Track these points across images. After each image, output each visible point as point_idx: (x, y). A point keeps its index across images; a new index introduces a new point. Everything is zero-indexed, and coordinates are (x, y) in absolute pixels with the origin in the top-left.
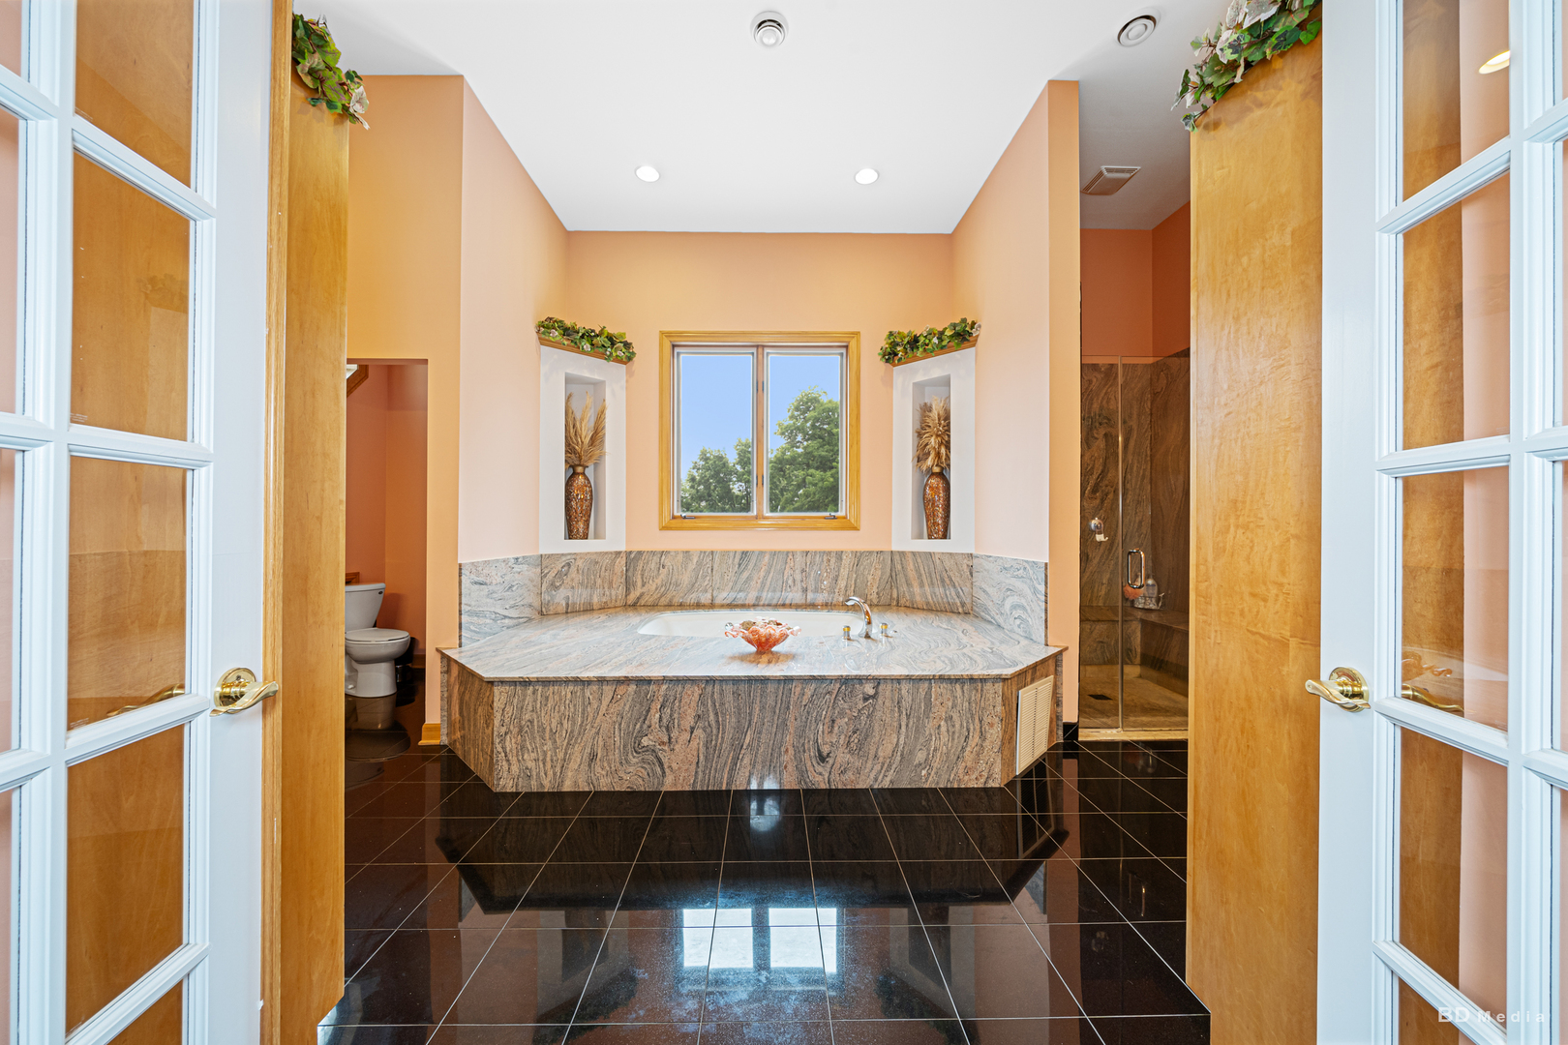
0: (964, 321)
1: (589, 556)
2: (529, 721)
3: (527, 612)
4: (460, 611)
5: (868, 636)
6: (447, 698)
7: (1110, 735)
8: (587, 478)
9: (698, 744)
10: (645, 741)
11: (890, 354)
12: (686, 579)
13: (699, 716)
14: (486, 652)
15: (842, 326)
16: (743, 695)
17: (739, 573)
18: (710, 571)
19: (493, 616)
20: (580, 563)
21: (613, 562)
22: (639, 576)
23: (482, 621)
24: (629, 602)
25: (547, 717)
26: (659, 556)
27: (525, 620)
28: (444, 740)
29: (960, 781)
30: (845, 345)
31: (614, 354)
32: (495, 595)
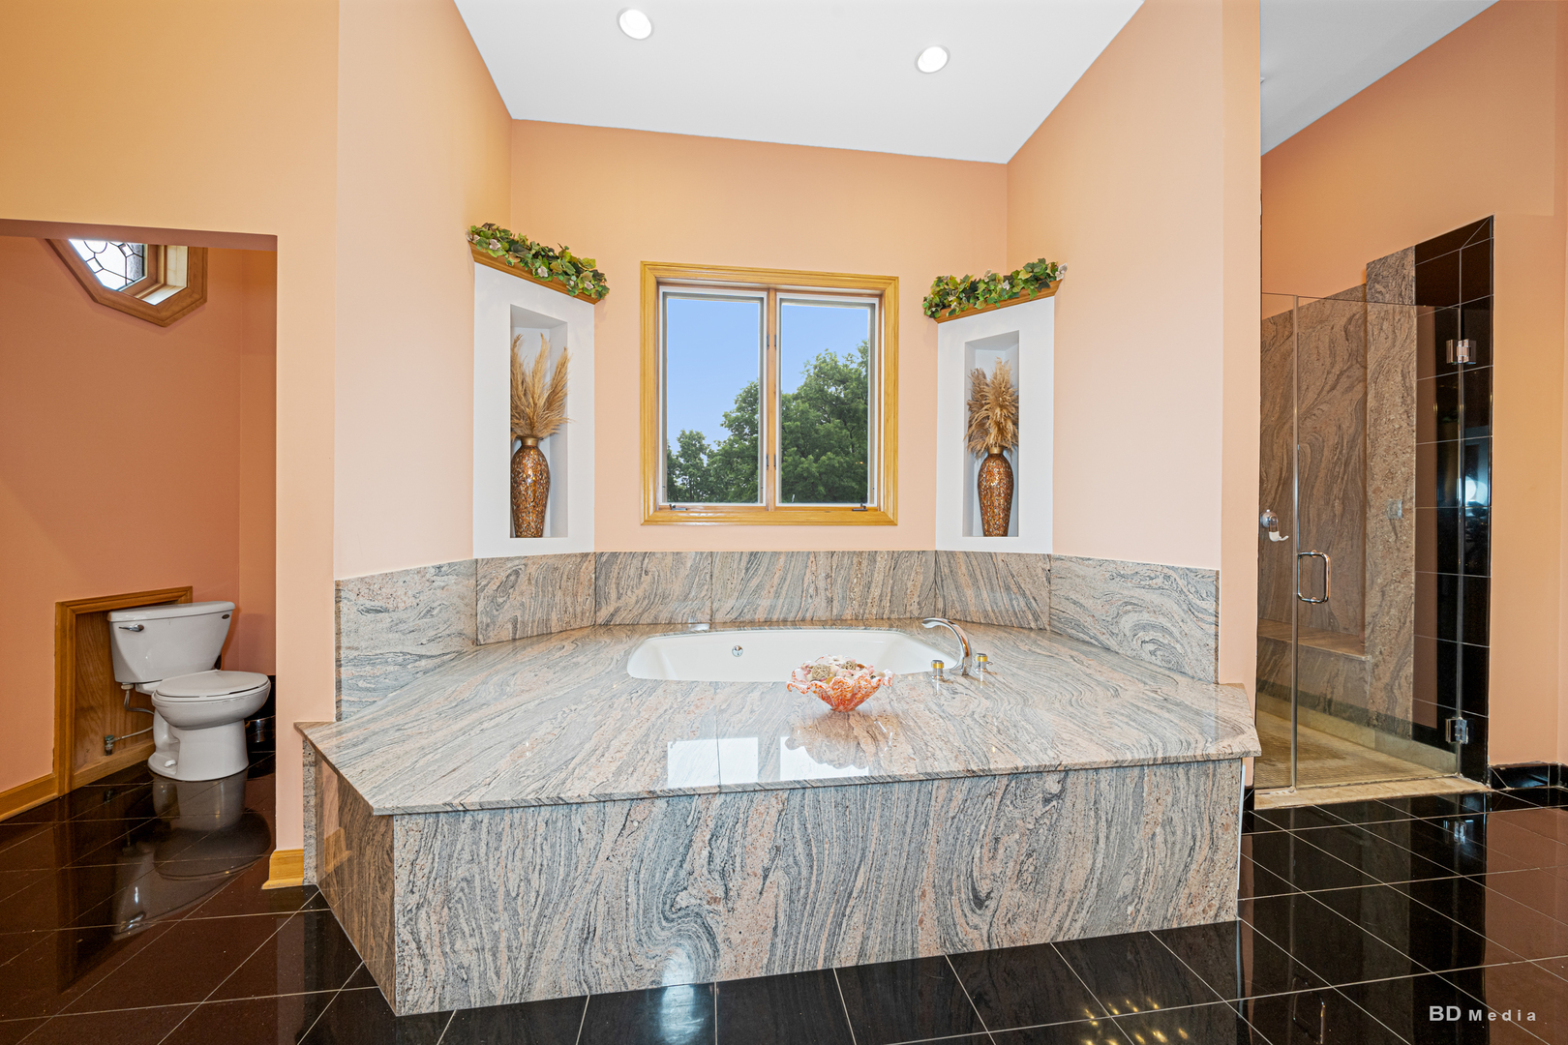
0: (1042, 261)
1: (544, 561)
2: (465, 879)
3: (456, 644)
4: (338, 660)
5: (965, 674)
6: (316, 805)
7: (1286, 798)
8: (540, 454)
9: (777, 896)
10: (683, 900)
11: (937, 305)
12: (677, 588)
13: (778, 849)
14: (385, 731)
15: (875, 268)
16: (852, 807)
17: (745, 581)
18: (708, 579)
19: (400, 659)
20: (532, 569)
21: (578, 566)
22: (614, 586)
23: (379, 670)
24: (599, 621)
25: (500, 870)
26: (641, 558)
27: (453, 655)
28: (311, 877)
29: (1180, 917)
30: (879, 294)
31: (581, 286)
32: (402, 627)
